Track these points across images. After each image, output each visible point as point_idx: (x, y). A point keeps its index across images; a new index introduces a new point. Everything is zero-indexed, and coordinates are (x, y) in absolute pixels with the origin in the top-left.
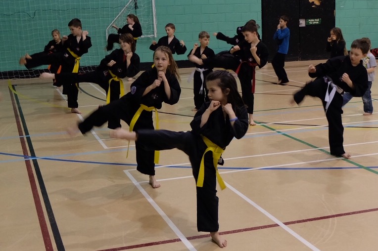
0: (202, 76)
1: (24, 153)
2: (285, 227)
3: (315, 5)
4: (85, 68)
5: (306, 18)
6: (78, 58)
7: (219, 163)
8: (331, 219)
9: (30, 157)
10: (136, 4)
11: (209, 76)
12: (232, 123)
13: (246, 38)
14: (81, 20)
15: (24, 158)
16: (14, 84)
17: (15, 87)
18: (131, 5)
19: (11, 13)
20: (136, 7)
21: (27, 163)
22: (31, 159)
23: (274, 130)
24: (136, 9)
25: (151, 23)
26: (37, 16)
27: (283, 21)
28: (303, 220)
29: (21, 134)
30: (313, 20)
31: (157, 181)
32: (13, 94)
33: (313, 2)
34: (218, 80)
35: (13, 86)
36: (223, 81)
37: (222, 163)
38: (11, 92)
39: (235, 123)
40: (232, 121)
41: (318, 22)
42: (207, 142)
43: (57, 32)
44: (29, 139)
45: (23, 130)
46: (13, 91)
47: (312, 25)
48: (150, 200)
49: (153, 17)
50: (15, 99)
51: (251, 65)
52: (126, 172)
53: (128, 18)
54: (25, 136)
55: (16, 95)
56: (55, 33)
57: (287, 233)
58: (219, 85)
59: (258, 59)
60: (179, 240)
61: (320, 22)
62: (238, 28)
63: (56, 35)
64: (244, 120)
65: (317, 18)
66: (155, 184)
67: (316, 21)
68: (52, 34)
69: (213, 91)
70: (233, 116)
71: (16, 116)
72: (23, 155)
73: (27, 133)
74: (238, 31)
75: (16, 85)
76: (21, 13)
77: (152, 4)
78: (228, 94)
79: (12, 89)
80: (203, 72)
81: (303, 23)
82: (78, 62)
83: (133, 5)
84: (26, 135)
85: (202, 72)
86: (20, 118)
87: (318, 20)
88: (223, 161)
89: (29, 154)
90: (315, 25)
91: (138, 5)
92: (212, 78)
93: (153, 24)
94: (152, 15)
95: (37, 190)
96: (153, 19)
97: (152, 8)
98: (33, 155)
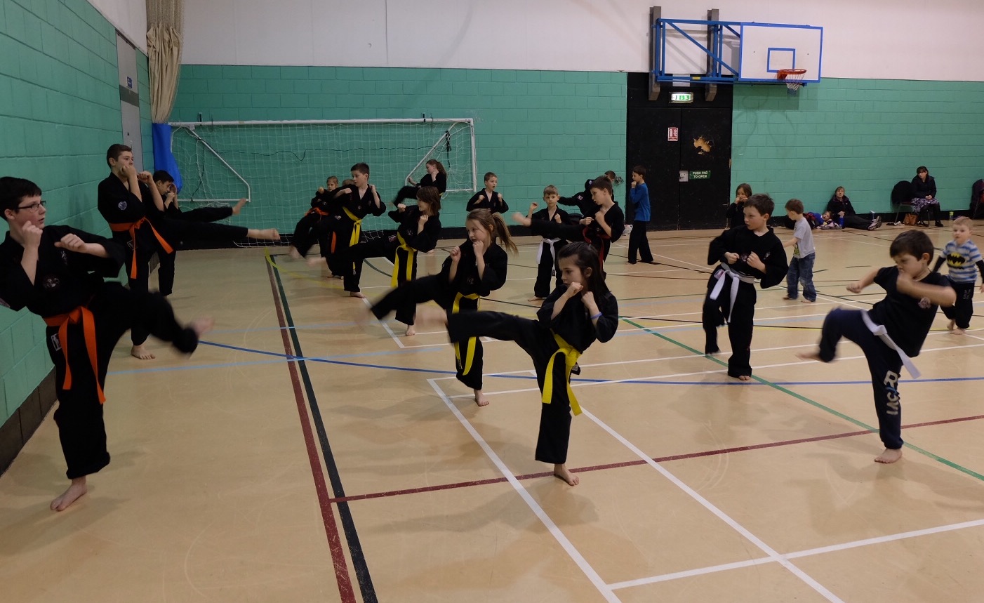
0: (552, 250)
1: (287, 351)
2: (656, 465)
3: (703, 151)
4: (367, 233)
5: (690, 169)
6: (358, 222)
7: (573, 371)
8: (720, 455)
9: (295, 357)
10: (448, 143)
11: (562, 252)
12: (595, 321)
13: (593, 198)
14: (369, 165)
15: (286, 358)
16: (273, 253)
17: (274, 257)
18: (441, 145)
19: (270, 152)
20: (448, 148)
21: (291, 365)
22: (296, 361)
23: (641, 327)
24: (448, 151)
25: (470, 171)
26: (307, 158)
27: (637, 175)
28: (682, 456)
29: (282, 324)
30: (698, 173)
31: (484, 394)
32: (272, 268)
33: (701, 147)
34: (575, 257)
35: (272, 257)
36: (581, 257)
37: (578, 372)
38: (268, 264)
39: (598, 322)
40: (595, 317)
41: (706, 176)
42: (559, 340)
43: (335, 180)
44: (293, 332)
45: (285, 317)
46: (272, 264)
47: (698, 180)
48: (465, 422)
49: (471, 163)
50: (275, 274)
51: (598, 235)
52: (431, 381)
53: (429, 165)
54: (287, 328)
55: (276, 270)
56: (332, 181)
57: (658, 473)
58: (577, 264)
59: (608, 229)
60: (505, 480)
61: (709, 175)
62: (588, 181)
63: (332, 185)
64: (613, 316)
65: (705, 170)
66: (481, 400)
67: (703, 175)
68: (327, 182)
69: (569, 272)
70: (595, 310)
71: (276, 299)
72: (285, 354)
73: (291, 324)
74: (587, 185)
75: (276, 255)
76: (285, 153)
77: (471, 145)
78: (589, 275)
79: (269, 259)
80: (555, 244)
81: (684, 177)
82: (358, 227)
83: (444, 146)
84: (289, 326)
85: (552, 244)
86: (281, 300)
87: (706, 173)
88: (579, 368)
89: (294, 354)
90: (702, 179)
91: (451, 145)
92: (566, 254)
93: (472, 174)
94: (471, 160)
95: (304, 405)
96: (471, 166)
97: (471, 151)
98: (299, 354)
